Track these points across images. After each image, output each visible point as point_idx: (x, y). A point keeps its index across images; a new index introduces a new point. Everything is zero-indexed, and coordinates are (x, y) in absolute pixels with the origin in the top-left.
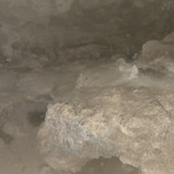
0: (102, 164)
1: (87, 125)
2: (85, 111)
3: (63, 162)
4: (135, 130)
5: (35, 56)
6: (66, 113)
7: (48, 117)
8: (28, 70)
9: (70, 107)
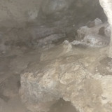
0: (62, 105)
1: (40, 82)
2: (39, 74)
3: (37, 107)
4: (67, 80)
5: (19, 47)
6: (30, 77)
7: (22, 82)
8: (15, 56)
9: (32, 74)
